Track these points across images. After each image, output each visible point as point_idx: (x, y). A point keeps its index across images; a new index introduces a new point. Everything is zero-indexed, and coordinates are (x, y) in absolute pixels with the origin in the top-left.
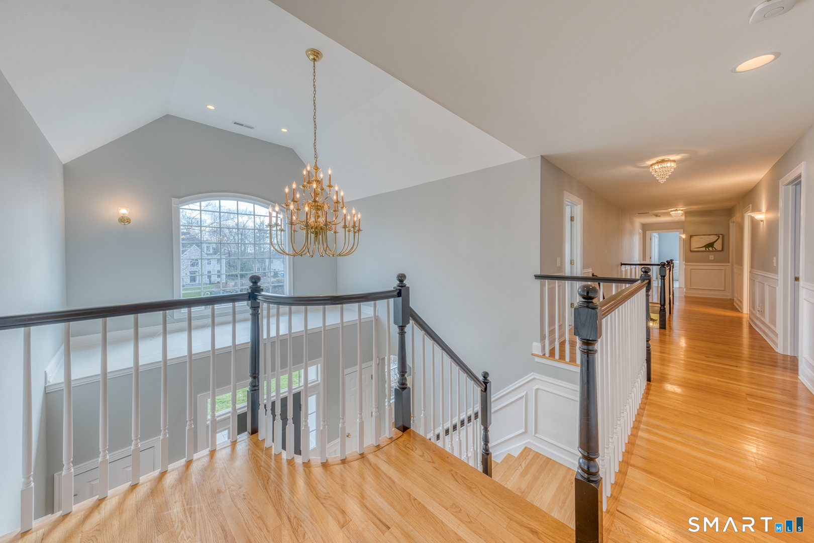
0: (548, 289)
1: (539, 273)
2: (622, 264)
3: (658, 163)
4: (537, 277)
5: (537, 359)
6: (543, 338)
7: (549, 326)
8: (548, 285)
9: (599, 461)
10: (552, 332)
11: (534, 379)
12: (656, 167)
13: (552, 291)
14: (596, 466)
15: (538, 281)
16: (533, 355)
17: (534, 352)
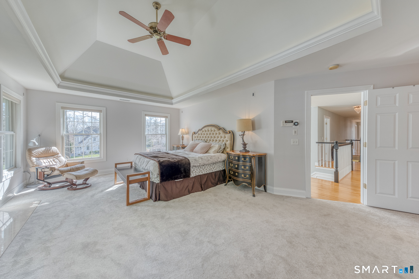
0: (321, 146)
1: (317, 141)
2: (346, 140)
3: (357, 107)
4: (317, 143)
5: (317, 167)
6: (319, 161)
7: (321, 158)
8: (321, 145)
9: (338, 168)
10: (322, 160)
11: (316, 173)
12: (356, 108)
13: (322, 147)
14: (338, 169)
15: (317, 144)
16: (315, 166)
17: (315, 165)
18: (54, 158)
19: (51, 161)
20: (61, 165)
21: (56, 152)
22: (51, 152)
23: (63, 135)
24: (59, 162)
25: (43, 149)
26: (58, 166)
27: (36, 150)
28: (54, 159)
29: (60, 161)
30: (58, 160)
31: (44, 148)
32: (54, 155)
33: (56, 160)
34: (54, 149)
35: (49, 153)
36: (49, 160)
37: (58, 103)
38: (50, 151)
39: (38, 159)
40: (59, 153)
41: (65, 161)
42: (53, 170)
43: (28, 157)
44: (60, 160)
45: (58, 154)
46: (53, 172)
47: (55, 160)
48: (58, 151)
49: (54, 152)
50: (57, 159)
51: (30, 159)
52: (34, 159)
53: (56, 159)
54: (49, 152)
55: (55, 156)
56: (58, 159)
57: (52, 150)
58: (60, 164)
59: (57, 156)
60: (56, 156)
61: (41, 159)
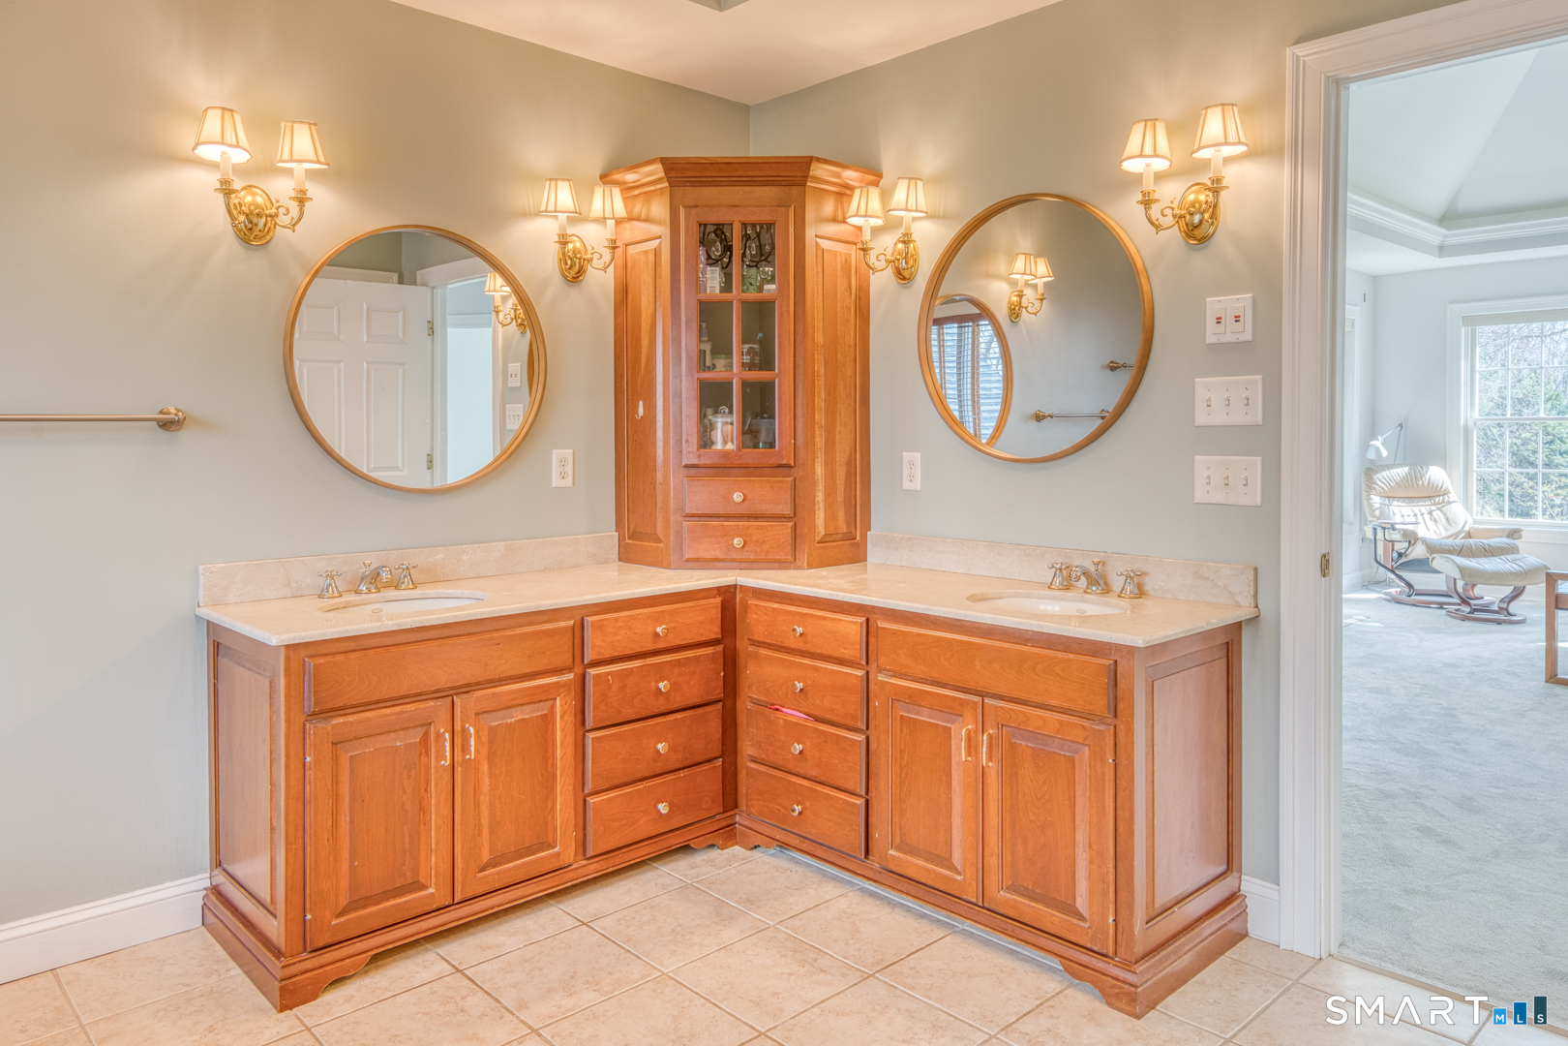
18: (1433, 505)
19: (1422, 514)
20: (1449, 533)
21: (1440, 485)
22: (1426, 484)
23: (1470, 423)
24: (1444, 520)
25: (1403, 471)
26: (1441, 534)
27: (1384, 473)
28: (1433, 508)
29: (1447, 520)
30: (1444, 514)
31: (1406, 469)
32: (1433, 495)
33: (1438, 512)
34: (1436, 474)
35: (1418, 485)
36: (1416, 509)
37: (1452, 306)
38: (1421, 479)
39: (1387, 502)
40: (1451, 488)
41: (1466, 523)
42: (1412, 541)
43: (1364, 494)
44: (1448, 514)
45: (1446, 493)
46: (1411, 549)
47: (1434, 513)
48: (1448, 484)
49: (1433, 485)
50: (1442, 511)
51: (1369, 499)
52: (1376, 500)
53: (1439, 509)
54: (1421, 482)
55: (1437, 500)
56: (1444, 509)
57: (1427, 476)
58: (1446, 529)
59: (1443, 501)
60: (1441, 498)
61: (1395, 503)
